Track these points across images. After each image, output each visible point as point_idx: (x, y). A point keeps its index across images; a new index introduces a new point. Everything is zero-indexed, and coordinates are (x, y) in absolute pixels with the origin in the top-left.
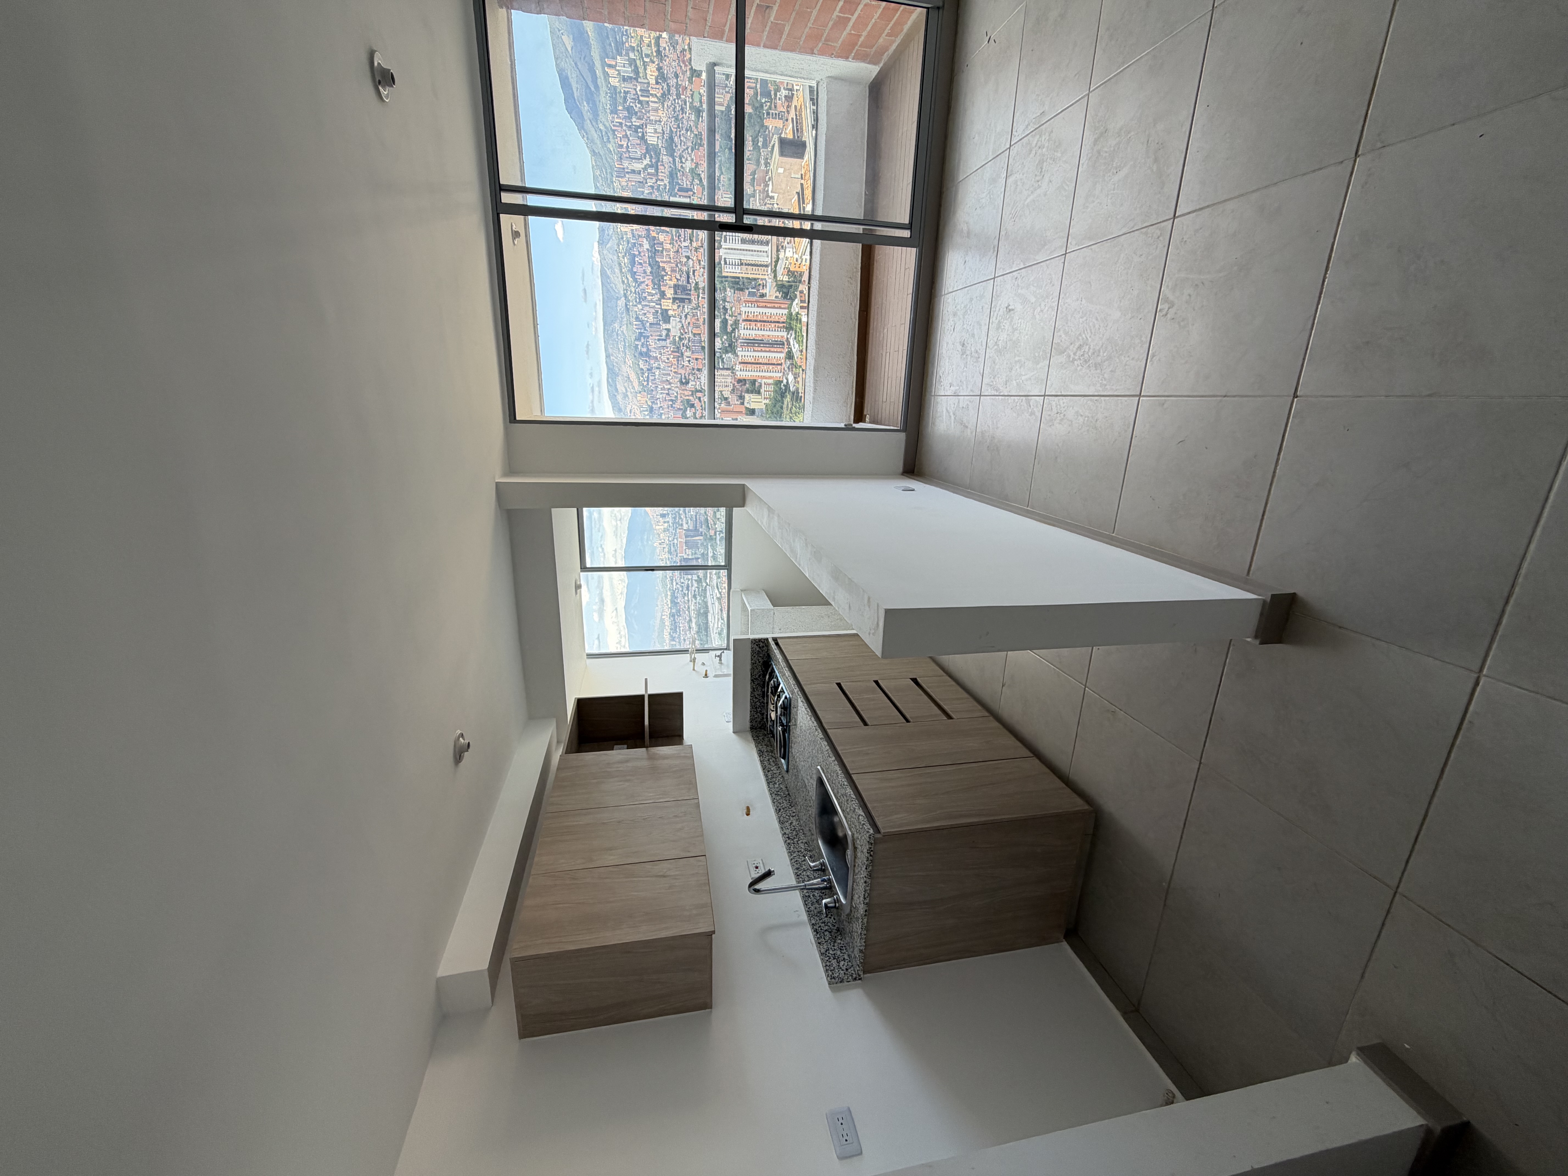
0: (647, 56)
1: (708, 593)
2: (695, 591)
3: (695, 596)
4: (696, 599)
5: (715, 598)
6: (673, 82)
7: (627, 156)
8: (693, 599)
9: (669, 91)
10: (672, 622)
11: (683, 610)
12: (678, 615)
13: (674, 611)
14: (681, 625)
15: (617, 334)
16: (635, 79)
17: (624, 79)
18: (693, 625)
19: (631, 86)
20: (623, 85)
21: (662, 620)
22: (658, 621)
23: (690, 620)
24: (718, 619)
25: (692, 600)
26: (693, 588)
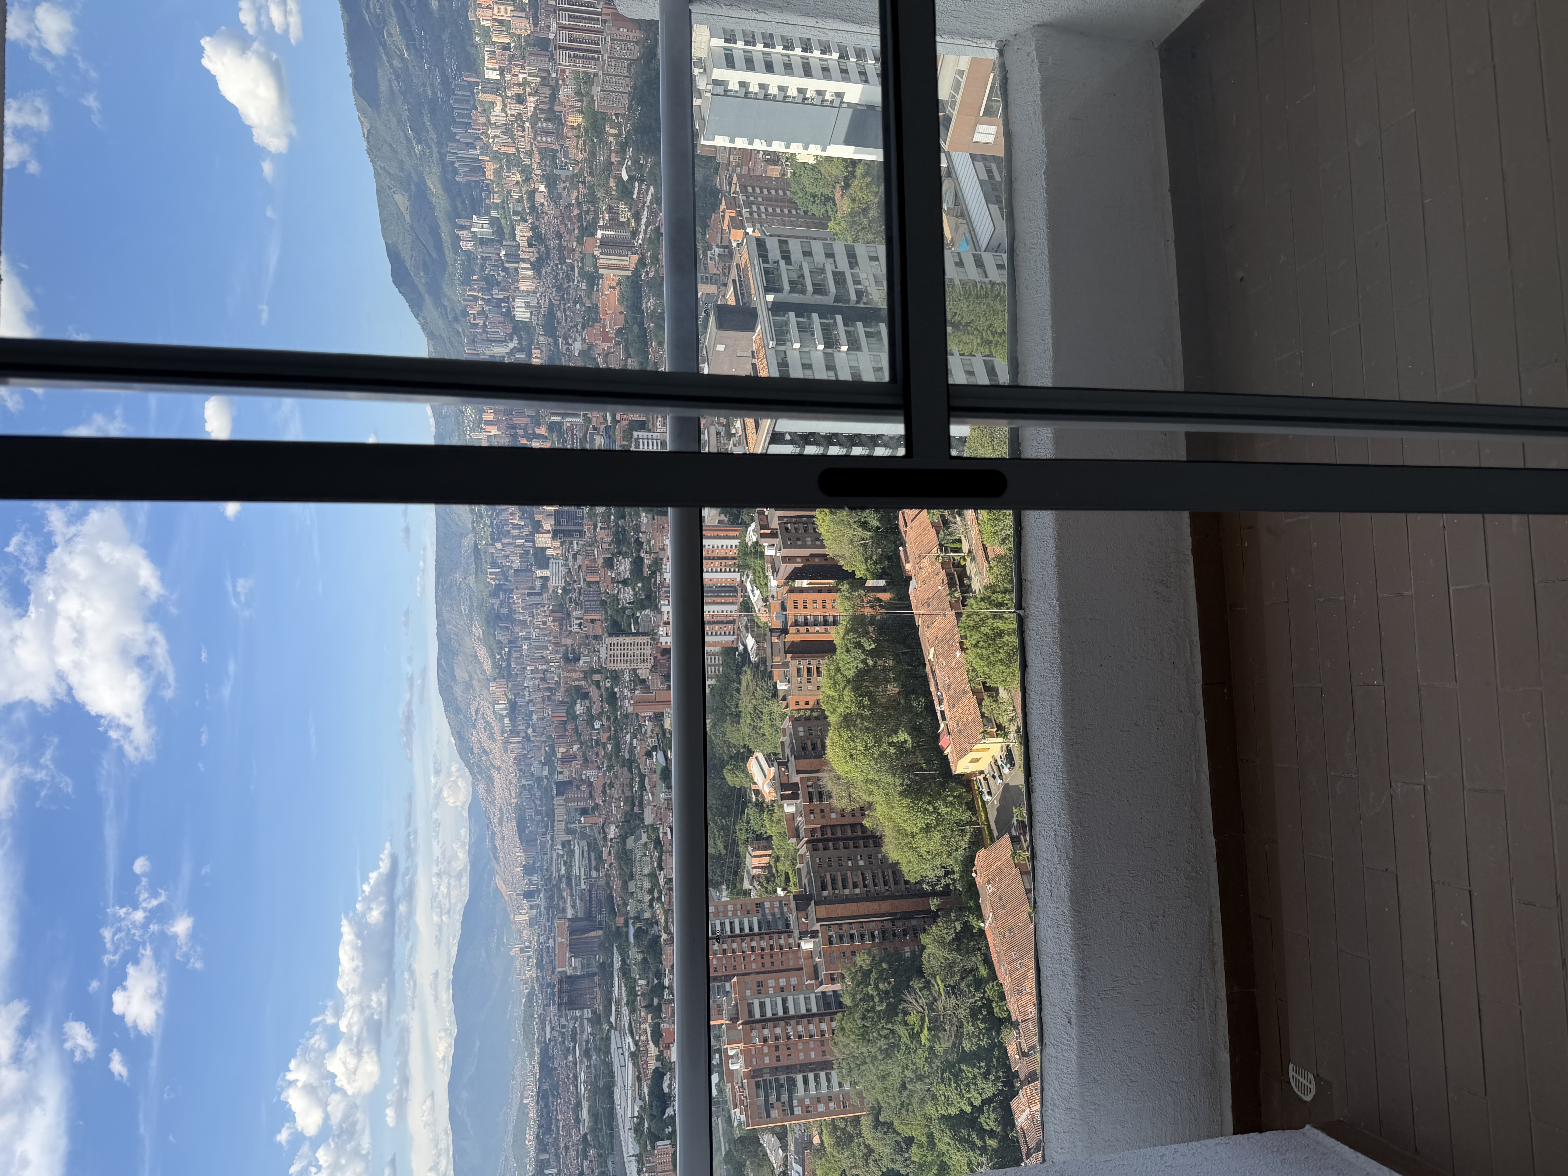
0: (516, 213)
1: (613, 1046)
2: (587, 1042)
3: (587, 1054)
4: (589, 1058)
5: (626, 1054)
6: (552, 244)
7: (484, 337)
8: (585, 1060)
9: (548, 253)
10: (542, 1108)
11: (565, 1082)
12: (553, 1095)
13: (546, 1086)
14: (559, 1117)
15: (459, 589)
16: (498, 241)
17: (482, 242)
18: (585, 1114)
19: (492, 250)
20: (480, 250)
21: (523, 1108)
22: (514, 1112)
23: (579, 1105)
24: (634, 1100)
25: (581, 1061)
26: (585, 1036)
